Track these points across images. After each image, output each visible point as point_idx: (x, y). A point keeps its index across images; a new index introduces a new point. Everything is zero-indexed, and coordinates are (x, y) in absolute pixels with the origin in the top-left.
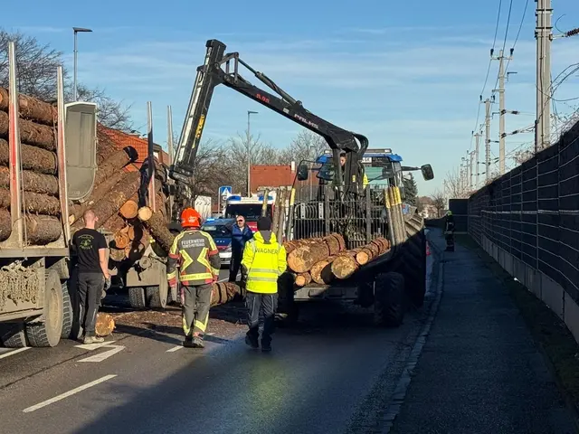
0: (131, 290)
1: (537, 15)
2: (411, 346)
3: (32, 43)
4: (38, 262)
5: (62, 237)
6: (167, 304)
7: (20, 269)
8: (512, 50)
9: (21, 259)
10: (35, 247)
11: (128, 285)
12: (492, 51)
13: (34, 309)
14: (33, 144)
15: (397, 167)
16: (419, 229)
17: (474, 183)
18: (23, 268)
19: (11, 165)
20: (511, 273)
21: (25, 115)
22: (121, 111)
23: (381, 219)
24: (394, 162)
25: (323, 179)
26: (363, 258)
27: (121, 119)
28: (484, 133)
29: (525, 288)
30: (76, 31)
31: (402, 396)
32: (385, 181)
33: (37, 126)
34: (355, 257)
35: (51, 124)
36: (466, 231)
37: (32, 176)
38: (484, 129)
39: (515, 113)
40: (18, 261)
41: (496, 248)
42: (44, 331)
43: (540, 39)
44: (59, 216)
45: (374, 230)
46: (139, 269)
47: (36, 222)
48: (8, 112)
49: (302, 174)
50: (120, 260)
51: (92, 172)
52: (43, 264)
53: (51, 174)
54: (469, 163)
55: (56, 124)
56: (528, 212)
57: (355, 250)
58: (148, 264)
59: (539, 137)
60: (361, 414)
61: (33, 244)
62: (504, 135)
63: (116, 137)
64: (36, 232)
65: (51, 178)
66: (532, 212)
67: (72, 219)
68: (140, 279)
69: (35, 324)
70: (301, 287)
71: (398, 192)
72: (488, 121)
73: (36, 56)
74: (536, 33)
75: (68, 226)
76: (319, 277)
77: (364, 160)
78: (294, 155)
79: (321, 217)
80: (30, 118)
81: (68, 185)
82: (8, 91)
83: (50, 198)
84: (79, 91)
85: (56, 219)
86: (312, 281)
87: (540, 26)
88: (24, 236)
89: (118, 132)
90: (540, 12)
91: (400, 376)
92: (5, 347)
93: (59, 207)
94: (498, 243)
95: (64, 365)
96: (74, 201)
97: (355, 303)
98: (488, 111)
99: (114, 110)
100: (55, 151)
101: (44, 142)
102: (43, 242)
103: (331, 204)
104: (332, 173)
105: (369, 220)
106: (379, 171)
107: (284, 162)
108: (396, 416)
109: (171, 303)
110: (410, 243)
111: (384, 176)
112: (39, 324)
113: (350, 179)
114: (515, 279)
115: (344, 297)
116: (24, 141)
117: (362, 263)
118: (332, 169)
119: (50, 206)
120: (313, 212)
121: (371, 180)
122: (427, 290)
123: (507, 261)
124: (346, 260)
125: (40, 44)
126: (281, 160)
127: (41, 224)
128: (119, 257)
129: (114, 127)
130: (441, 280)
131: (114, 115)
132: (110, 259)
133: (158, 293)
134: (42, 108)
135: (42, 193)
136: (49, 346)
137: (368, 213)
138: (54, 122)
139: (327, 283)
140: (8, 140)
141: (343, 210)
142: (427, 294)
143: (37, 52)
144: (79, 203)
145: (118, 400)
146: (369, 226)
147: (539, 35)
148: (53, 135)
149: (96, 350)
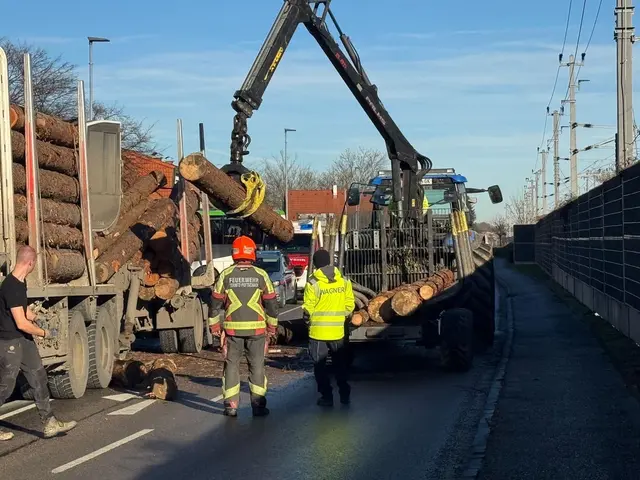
0: (162, 334)
1: (616, 14)
2: (486, 392)
3: (41, 55)
4: (60, 303)
5: (86, 273)
6: (204, 348)
7: (40, 311)
8: (583, 55)
9: (42, 299)
10: (57, 285)
11: (158, 327)
12: (561, 56)
13: (57, 356)
14: (52, 169)
15: (461, 189)
16: (487, 259)
17: (540, 207)
18: (43, 310)
19: (29, 192)
20: (591, 307)
21: (43, 136)
22: (142, 131)
23: (445, 249)
24: (458, 183)
25: (377, 204)
26: (427, 293)
27: (143, 139)
28: (552, 149)
29: (608, 324)
30: (91, 41)
31: (482, 449)
32: (448, 206)
33: (56, 148)
34: (418, 291)
35: (71, 146)
36: (534, 261)
37: (51, 204)
38: (552, 145)
39: (588, 126)
40: (38, 302)
41: (571, 280)
42: (68, 381)
43: (620, 41)
44: (82, 250)
45: (436, 260)
46: (170, 309)
47: (57, 257)
48: (24, 133)
49: (353, 199)
50: (149, 299)
51: (117, 200)
52: (66, 304)
53: (72, 203)
54: (534, 184)
55: (77, 146)
56: (611, 238)
57: (417, 283)
58: (181, 303)
59: (621, 153)
60: (436, 470)
61: (54, 281)
62: (575, 152)
63: (138, 160)
64: (58, 267)
65: (73, 207)
66: (616, 238)
67: (96, 253)
68: (172, 321)
69: (58, 373)
70: (357, 327)
71: (464, 217)
72: (556, 136)
73: (46, 70)
74: (616, 34)
75: (93, 261)
76: (377, 315)
77: (424, 182)
78: (336, 178)
79: (376, 247)
80: (48, 140)
81: (92, 215)
82: (23, 109)
83: (72, 229)
84: (94, 109)
85: (79, 254)
86: (370, 320)
87: (620, 26)
88: (44, 273)
89: (139, 155)
90: (620, 11)
91: (476, 426)
92: (23, 399)
93: (82, 240)
94: (574, 274)
95: (93, 419)
96: (98, 233)
97: (418, 343)
98: (556, 126)
99: (135, 130)
100: (76, 176)
101: (64, 167)
102: (64, 279)
103: (387, 231)
104: (387, 196)
105: (431, 250)
106: (440, 194)
107: (325, 187)
108: (479, 472)
109: (207, 347)
110: (479, 274)
111: (447, 200)
112: (63, 372)
113: (410, 202)
114: (596, 314)
115: (406, 337)
116: (42, 166)
117: (425, 298)
118: (388, 193)
119: (72, 238)
120: (367, 242)
121: (433, 204)
122: (496, 328)
123: (585, 294)
124: (408, 295)
125: (51, 56)
126: (321, 184)
127: (63, 260)
128: (147, 296)
129: (135, 149)
130: (510, 317)
131: (134, 136)
132: (139, 298)
133: (193, 335)
134: (60, 127)
135: (62, 224)
136: (74, 398)
137: (430, 242)
138: (75, 144)
139: (386, 321)
140: (24, 165)
141: (402, 239)
142: (497, 332)
143: (47, 65)
144: (103, 236)
145: (158, 458)
146: (431, 256)
147: (619, 37)
148: (74, 159)
149: (127, 401)
